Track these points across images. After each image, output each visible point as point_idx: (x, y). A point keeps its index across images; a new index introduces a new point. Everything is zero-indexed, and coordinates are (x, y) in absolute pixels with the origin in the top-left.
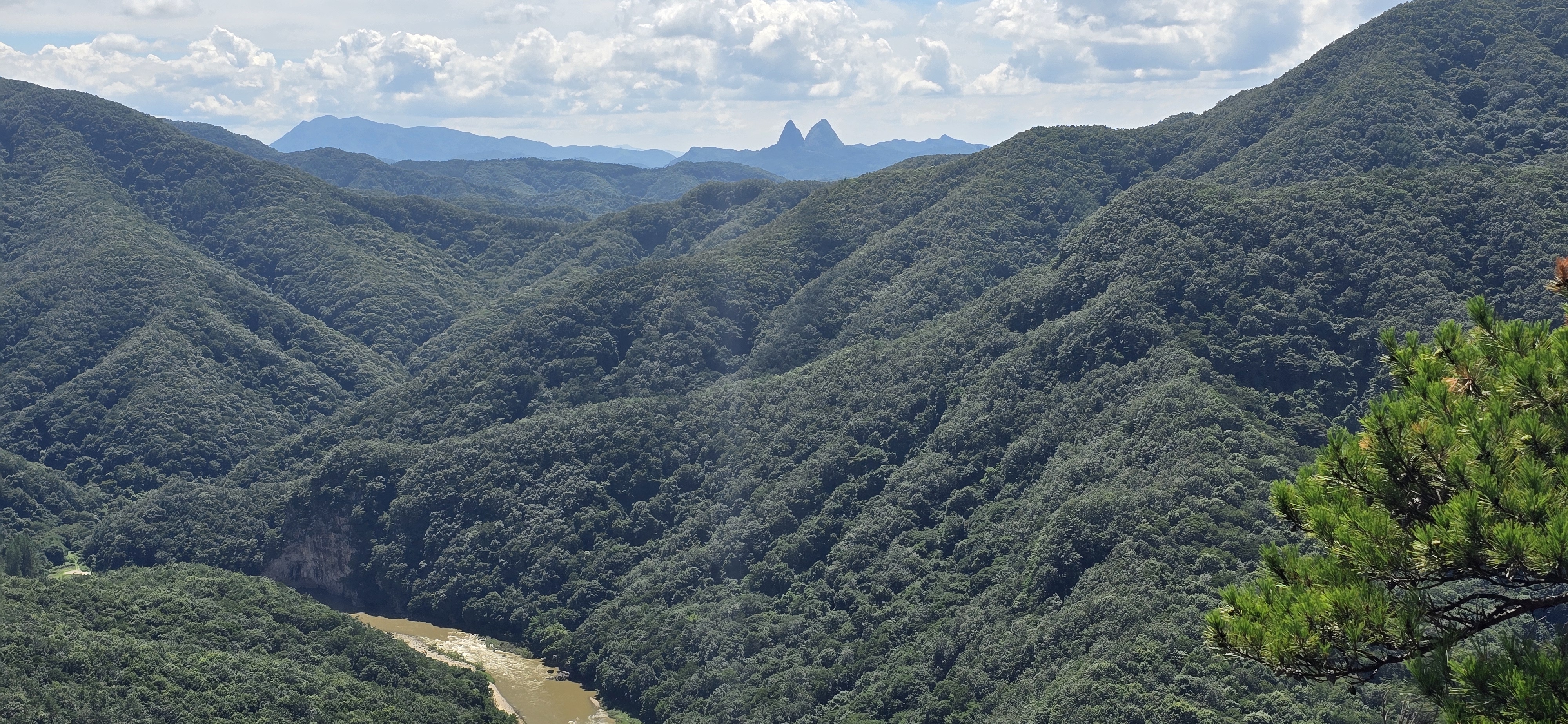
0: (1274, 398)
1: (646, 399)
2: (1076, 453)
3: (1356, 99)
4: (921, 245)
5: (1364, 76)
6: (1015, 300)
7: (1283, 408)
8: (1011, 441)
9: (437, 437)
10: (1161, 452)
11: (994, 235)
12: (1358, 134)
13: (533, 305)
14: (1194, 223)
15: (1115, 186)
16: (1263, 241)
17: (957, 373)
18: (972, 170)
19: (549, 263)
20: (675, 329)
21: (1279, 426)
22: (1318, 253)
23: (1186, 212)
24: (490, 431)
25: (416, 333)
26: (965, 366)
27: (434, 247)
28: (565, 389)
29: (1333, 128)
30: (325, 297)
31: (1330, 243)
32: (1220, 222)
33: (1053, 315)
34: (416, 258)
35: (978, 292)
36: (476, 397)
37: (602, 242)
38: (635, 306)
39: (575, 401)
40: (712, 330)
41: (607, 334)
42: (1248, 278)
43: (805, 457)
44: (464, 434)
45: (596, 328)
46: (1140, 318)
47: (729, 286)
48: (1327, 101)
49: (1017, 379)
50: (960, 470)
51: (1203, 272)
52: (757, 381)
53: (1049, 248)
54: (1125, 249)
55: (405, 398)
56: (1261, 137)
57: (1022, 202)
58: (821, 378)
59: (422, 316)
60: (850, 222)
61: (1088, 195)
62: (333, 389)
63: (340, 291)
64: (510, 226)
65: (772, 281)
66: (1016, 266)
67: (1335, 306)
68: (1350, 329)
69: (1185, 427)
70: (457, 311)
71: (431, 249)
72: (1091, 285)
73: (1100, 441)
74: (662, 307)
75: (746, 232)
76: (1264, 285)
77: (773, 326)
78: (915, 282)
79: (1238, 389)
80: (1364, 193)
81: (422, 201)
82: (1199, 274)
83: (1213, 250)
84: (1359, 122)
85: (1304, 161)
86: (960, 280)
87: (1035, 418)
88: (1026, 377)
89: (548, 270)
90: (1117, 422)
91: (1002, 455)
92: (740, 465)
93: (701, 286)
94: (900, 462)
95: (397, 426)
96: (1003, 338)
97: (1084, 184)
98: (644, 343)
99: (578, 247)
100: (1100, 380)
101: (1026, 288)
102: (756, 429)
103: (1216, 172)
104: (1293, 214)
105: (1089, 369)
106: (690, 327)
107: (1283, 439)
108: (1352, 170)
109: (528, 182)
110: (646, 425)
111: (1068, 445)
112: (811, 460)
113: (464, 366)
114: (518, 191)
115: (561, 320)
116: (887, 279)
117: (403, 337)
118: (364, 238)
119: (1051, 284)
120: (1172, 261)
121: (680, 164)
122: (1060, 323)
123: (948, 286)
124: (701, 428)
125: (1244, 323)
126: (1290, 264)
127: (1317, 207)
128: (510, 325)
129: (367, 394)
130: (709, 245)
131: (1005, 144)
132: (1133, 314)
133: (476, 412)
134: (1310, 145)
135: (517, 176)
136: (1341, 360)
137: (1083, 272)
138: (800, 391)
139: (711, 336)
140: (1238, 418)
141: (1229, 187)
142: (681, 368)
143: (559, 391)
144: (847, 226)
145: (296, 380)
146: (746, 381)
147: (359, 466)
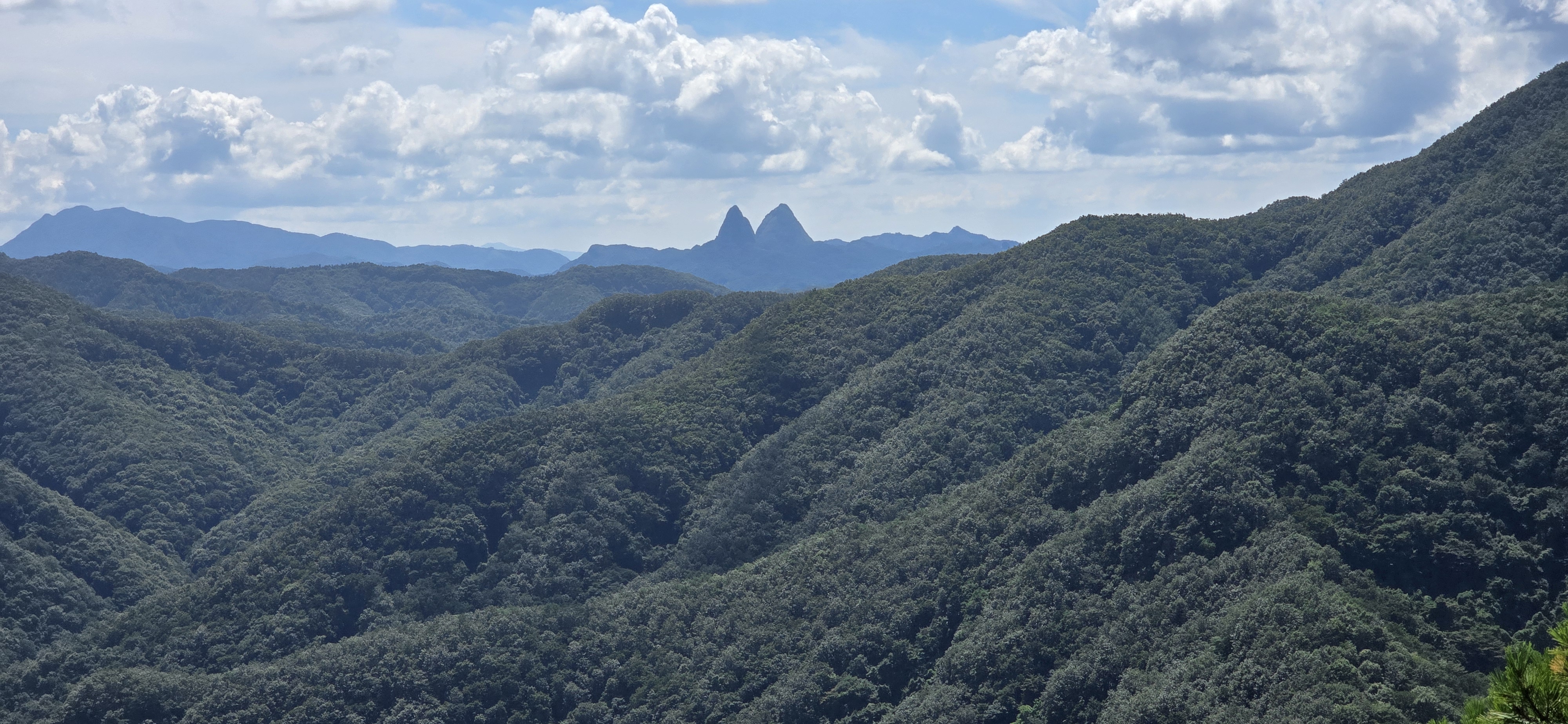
0: (1429, 603)
1: (528, 609)
2: (1149, 683)
3: (1537, 178)
4: (925, 385)
5: (1549, 144)
6: (1059, 464)
7: (1442, 617)
8: (1055, 667)
9: (229, 664)
10: (1270, 682)
11: (1028, 370)
12: (1541, 227)
13: (367, 473)
14: (1312, 353)
15: (1199, 300)
16: (1410, 379)
17: (977, 569)
18: (996, 277)
19: (389, 413)
20: (568, 509)
21: (1438, 644)
22: (1488, 397)
23: (1300, 337)
24: (304, 654)
25: (200, 514)
26: (990, 559)
27: (227, 391)
28: (410, 594)
29: (1505, 219)
30: (73, 463)
31: (1505, 381)
32: (1349, 351)
33: (1113, 487)
34: (201, 407)
35: (1007, 453)
36: (285, 605)
37: (464, 383)
38: (511, 475)
39: (425, 611)
40: (622, 509)
41: (472, 516)
42: (1390, 432)
43: (758, 692)
44: (268, 658)
45: (455, 507)
46: (1237, 490)
47: (646, 445)
48: (1497, 181)
49: (1063, 578)
50: (982, 710)
51: (1326, 423)
52: (687, 583)
53: (1106, 389)
54: (1215, 390)
55: (184, 607)
56: (1404, 231)
57: (1069, 324)
58: (780, 580)
59: (209, 489)
60: (822, 352)
61: (1161, 313)
62: (82, 595)
63: (93, 455)
64: (335, 361)
65: (710, 438)
66: (1061, 415)
67: (1514, 471)
68: (1538, 504)
69: (1303, 646)
70: (259, 482)
71: (223, 394)
72: (1166, 442)
73: (1182, 667)
74: (549, 476)
75: (671, 367)
76: (1414, 441)
77: (710, 504)
78: (917, 439)
79: (1379, 590)
80: (1552, 311)
81: (210, 326)
82: (1320, 427)
83: (1339, 390)
84: (1543, 210)
85: (1465, 265)
86: (981, 436)
87: (1090, 634)
88: (1077, 573)
89: (388, 423)
90: (1207, 639)
91: (1042, 688)
92: (663, 703)
93: (605, 446)
94: (895, 698)
95: (173, 647)
96: (1042, 519)
97: (1155, 297)
98: (525, 528)
99: (430, 390)
100: (1182, 579)
101: (1075, 446)
102: (687, 653)
103: (1342, 280)
104: (1451, 340)
105: (1165, 562)
106: (590, 504)
107: (1443, 662)
108: (1534, 278)
109: (361, 297)
110: (528, 647)
111: (1137, 672)
112: (767, 697)
113: (269, 561)
114: (346, 311)
115: (405, 494)
116: (874, 434)
117: (183, 521)
118: (130, 379)
119: (1110, 441)
120: (1281, 408)
121: (576, 269)
122: (1125, 496)
123: (963, 445)
124: (607, 652)
125: (1385, 497)
126: (1449, 412)
127: (1485, 330)
128: (334, 502)
129: (132, 602)
130: (617, 386)
131: (1042, 239)
132: (1227, 484)
133: (285, 627)
134: (1474, 242)
135: (345, 289)
136: (1526, 549)
137: (1155, 423)
138: (751, 597)
139: (620, 517)
140: (1378, 632)
141: (1360, 303)
142: (578, 564)
143: (405, 598)
144: (817, 357)
145: (31, 583)
146: (672, 583)
147: (120, 705)
